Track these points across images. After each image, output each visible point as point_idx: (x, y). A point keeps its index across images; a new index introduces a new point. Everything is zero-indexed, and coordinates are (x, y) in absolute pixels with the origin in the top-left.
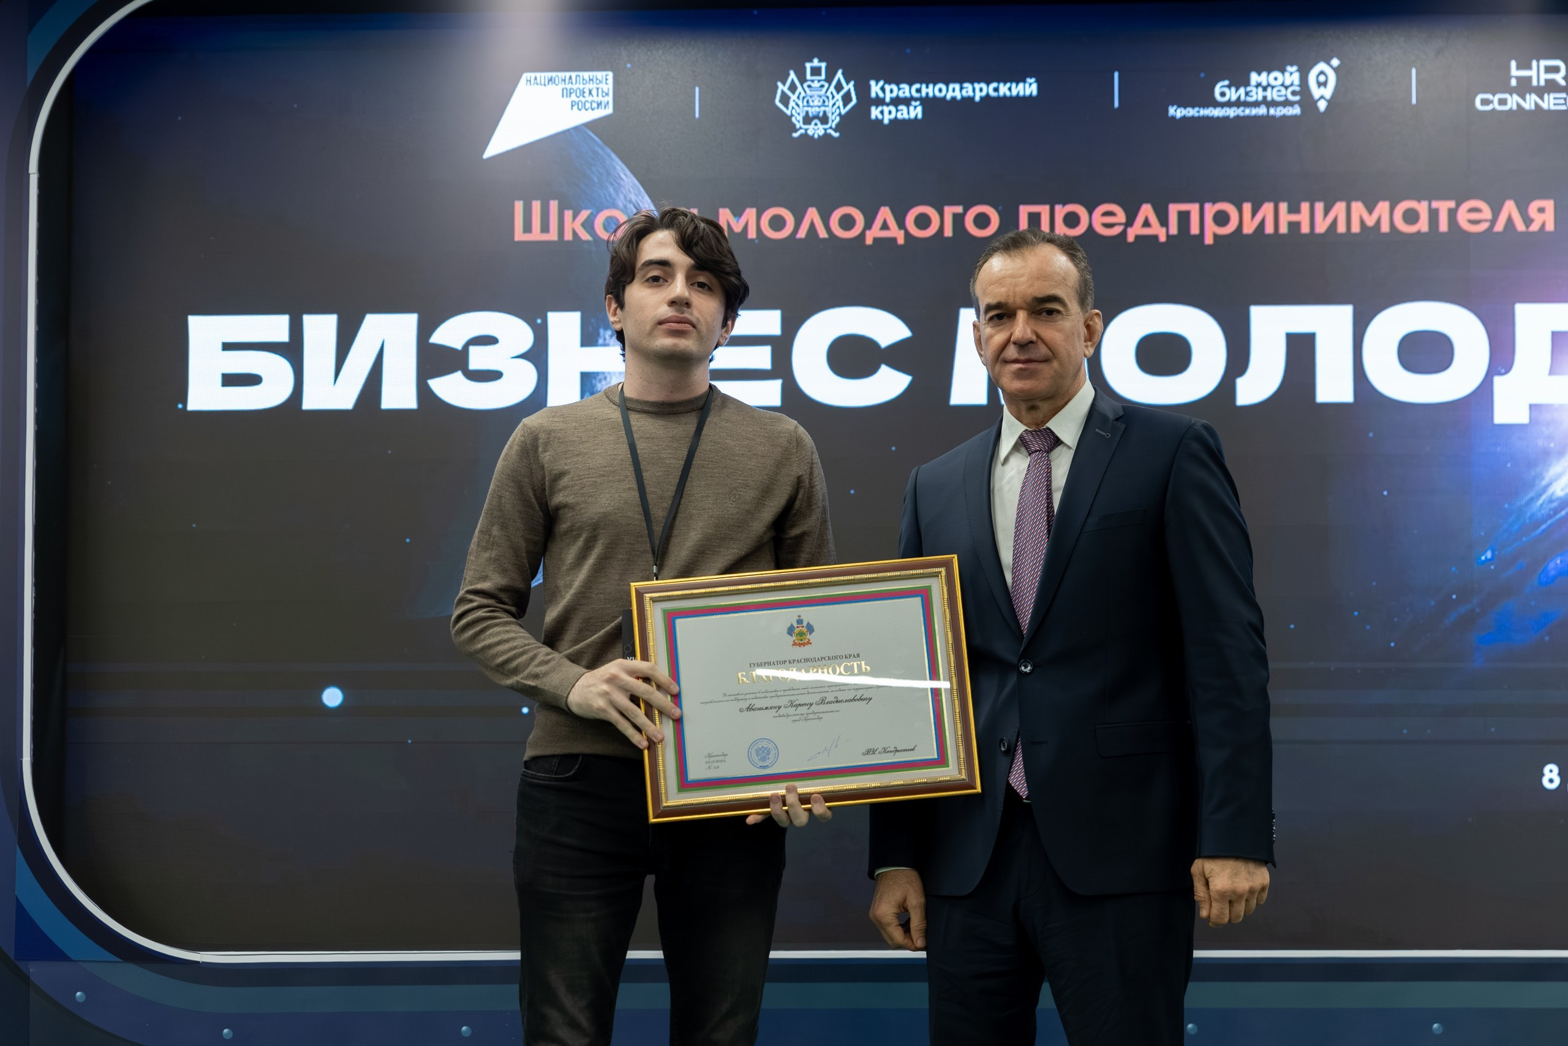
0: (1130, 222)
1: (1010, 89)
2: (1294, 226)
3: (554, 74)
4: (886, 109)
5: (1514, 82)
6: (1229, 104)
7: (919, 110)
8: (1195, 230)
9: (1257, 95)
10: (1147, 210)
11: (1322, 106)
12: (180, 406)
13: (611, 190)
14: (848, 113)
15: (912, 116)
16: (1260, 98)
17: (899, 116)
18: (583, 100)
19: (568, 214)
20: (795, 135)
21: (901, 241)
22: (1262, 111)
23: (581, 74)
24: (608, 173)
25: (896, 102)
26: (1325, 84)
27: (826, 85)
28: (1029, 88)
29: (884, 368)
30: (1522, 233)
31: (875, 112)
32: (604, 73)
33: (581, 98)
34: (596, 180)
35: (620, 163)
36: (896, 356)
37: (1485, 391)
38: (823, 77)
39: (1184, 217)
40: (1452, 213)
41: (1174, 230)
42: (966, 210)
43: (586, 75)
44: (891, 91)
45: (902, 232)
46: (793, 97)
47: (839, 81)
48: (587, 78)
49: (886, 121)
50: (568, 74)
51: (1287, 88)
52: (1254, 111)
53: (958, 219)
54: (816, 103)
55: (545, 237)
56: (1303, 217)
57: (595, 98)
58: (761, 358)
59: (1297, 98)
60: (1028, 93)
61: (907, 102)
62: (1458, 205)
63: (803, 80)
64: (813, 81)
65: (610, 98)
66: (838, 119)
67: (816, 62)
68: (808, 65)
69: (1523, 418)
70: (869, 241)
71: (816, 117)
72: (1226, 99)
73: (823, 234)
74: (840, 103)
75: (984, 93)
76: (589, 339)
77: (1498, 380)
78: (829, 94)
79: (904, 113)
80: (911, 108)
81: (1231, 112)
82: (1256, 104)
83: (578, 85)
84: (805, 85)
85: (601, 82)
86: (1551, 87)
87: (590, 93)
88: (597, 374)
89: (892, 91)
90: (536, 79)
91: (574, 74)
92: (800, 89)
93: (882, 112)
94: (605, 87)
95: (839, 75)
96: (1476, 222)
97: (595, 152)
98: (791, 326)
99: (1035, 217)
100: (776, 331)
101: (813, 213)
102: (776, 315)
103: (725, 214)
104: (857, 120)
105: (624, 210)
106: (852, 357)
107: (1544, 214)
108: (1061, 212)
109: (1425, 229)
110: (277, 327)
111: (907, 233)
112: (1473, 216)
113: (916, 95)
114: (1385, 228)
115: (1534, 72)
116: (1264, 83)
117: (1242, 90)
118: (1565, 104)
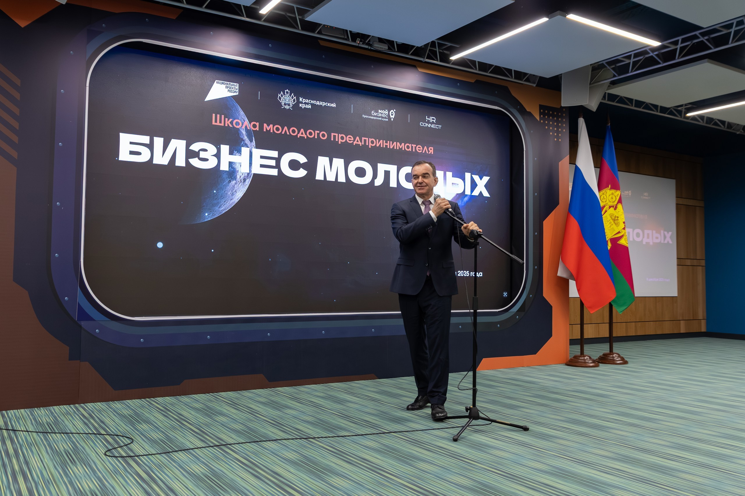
0: (354, 141)
1: (330, 105)
2: (386, 146)
3: (224, 82)
4: (303, 105)
5: (427, 121)
6: (374, 116)
8: (367, 144)
9: (380, 115)
10: (358, 138)
11: (392, 119)
12: (117, 159)
13: (238, 115)
14: (294, 104)
15: (309, 107)
17: (306, 107)
19: (227, 119)
20: (282, 108)
21: (306, 138)
22: (381, 119)
23: (231, 83)
24: (237, 110)
25: (305, 103)
26: (393, 115)
27: (290, 96)
28: (334, 105)
30: (427, 154)
31: (300, 105)
32: (236, 84)
33: (230, 89)
34: (234, 111)
35: (240, 108)
36: (304, 166)
38: (289, 94)
39: (365, 141)
40: (415, 147)
41: (363, 144)
42: (320, 132)
43: (232, 83)
46: (282, 98)
47: (293, 96)
48: (232, 84)
49: (303, 108)
50: (227, 82)
51: (386, 114)
52: (379, 119)
53: (318, 134)
54: (287, 100)
55: (220, 124)
56: (388, 144)
57: (234, 90)
58: (273, 163)
59: (387, 117)
61: (308, 104)
62: (416, 146)
63: (284, 94)
64: (287, 95)
65: (238, 91)
66: (292, 105)
68: (286, 91)
70: (299, 137)
71: (287, 104)
73: (288, 134)
74: (293, 102)
75: (324, 105)
76: (231, 153)
78: (290, 99)
81: (375, 118)
82: (379, 117)
83: (230, 86)
84: (285, 96)
85: (235, 86)
86: (433, 123)
87: (233, 88)
88: (233, 162)
89: (304, 101)
90: (219, 82)
91: (229, 83)
92: (283, 96)
94: (237, 87)
95: (293, 94)
96: (419, 150)
97: (233, 104)
98: (280, 155)
99: (335, 136)
100: (277, 156)
101: (286, 128)
102: (277, 152)
103: (265, 125)
104: (296, 106)
105: (241, 120)
106: (294, 165)
107: (431, 151)
108: (340, 136)
109: (411, 150)
110: (146, 139)
111: (307, 136)
112: (419, 149)
113: (310, 102)
114: (403, 149)
115: (430, 119)
116: (381, 113)
117: (377, 113)
118: (435, 127)
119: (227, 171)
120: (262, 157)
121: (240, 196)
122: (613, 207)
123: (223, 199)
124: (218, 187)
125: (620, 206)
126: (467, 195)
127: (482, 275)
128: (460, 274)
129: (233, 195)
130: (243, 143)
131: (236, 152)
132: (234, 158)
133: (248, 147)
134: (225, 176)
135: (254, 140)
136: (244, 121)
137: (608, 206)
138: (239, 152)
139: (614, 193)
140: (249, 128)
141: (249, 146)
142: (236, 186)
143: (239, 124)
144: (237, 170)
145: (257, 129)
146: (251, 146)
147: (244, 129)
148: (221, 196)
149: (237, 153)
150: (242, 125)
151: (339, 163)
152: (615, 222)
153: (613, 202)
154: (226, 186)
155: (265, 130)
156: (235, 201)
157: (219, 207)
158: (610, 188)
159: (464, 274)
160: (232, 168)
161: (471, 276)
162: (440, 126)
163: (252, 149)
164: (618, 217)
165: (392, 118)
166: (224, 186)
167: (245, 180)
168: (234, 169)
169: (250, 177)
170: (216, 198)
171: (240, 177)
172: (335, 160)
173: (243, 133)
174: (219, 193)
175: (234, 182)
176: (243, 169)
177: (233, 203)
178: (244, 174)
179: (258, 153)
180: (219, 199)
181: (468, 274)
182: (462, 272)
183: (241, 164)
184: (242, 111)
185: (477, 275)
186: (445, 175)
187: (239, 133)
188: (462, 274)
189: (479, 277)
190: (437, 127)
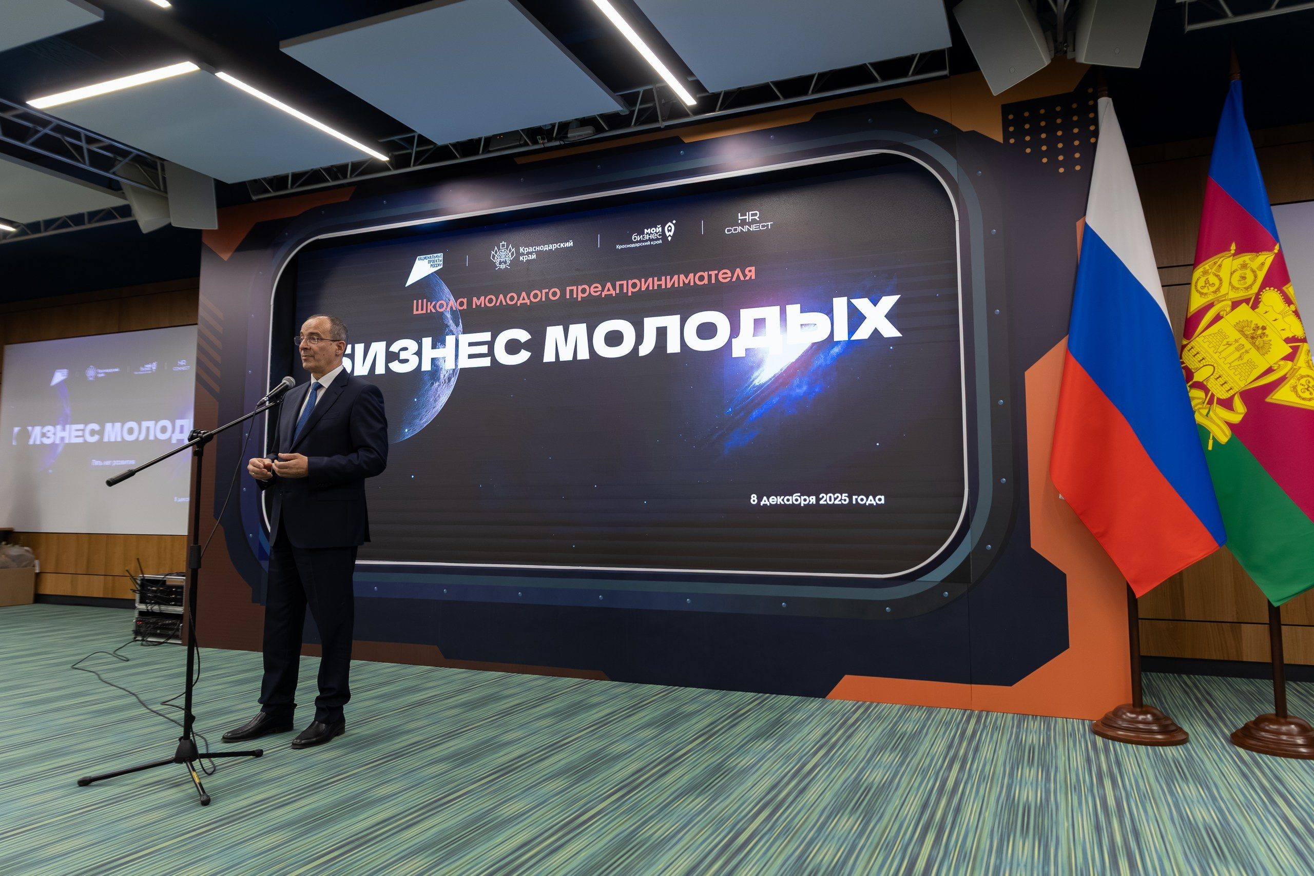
0: (603, 290)
1: (564, 245)
2: (660, 286)
3: (426, 256)
4: (525, 257)
5: (739, 222)
6: (637, 242)
7: (535, 256)
8: (625, 291)
9: (647, 237)
10: (609, 285)
11: (670, 238)
13: (442, 295)
14: (513, 259)
15: (533, 258)
17: (529, 259)
19: (429, 303)
20: (496, 269)
21: (528, 304)
22: (648, 243)
24: (441, 288)
25: (528, 254)
26: (671, 230)
27: (506, 250)
28: (570, 244)
29: (523, 351)
30: (743, 280)
31: (521, 258)
32: (441, 254)
33: (434, 263)
34: (436, 291)
35: (444, 284)
36: (526, 346)
37: (729, 344)
38: (506, 247)
39: (621, 286)
40: (717, 275)
41: (618, 292)
42: (549, 291)
43: (435, 255)
44: (526, 250)
46: (496, 256)
47: (510, 248)
49: (525, 261)
50: (430, 255)
51: (657, 233)
52: (645, 244)
53: (547, 294)
54: (503, 257)
55: (422, 312)
56: (663, 282)
57: (438, 263)
58: (485, 349)
59: (661, 237)
60: (570, 246)
61: (531, 253)
62: (719, 273)
63: (499, 249)
64: (502, 249)
65: (442, 262)
66: (510, 262)
67: (503, 243)
68: (501, 244)
69: (743, 355)
70: (519, 305)
71: (503, 262)
72: (636, 240)
73: (504, 303)
74: (510, 256)
75: (556, 247)
76: (434, 346)
77: (733, 340)
78: (507, 253)
79: (531, 257)
80: (533, 255)
81: (638, 245)
82: (646, 241)
83: (433, 259)
84: (500, 251)
85: (439, 257)
86: (754, 221)
87: (436, 261)
88: (436, 358)
90: (420, 258)
91: (432, 255)
92: (498, 253)
93: (523, 258)
94: (440, 259)
95: (509, 246)
96: (725, 278)
97: (437, 281)
98: (494, 337)
99: (571, 291)
100: (489, 339)
101: (501, 296)
102: (489, 334)
103: (475, 299)
104: (515, 262)
105: (445, 301)
106: (513, 347)
107: (751, 273)
108: (580, 288)
109: (707, 283)
111: (530, 300)
112: (724, 276)
113: (534, 250)
114: (692, 284)
115: (747, 217)
116: (649, 233)
117: (641, 236)
118: (759, 228)
119: (428, 371)
120: (471, 344)
121: (444, 400)
122: (1246, 301)
123: (424, 409)
124: (420, 394)
126: (839, 342)
127: (883, 502)
128: (826, 500)
129: (435, 401)
130: (447, 330)
132: (438, 353)
133: (453, 334)
134: (426, 378)
135: (461, 324)
136: (449, 301)
137: (1230, 303)
138: (443, 343)
139: (1248, 261)
140: (454, 309)
141: (455, 333)
142: (439, 388)
143: (443, 307)
144: (441, 367)
145: (465, 307)
146: (457, 332)
147: (450, 311)
148: (422, 405)
149: (440, 345)
150: (447, 306)
151: (578, 330)
152: (1257, 343)
154: (428, 390)
155: (474, 307)
156: (438, 409)
157: (421, 419)
158: (1232, 252)
159: (835, 499)
160: (434, 366)
161: (854, 502)
162: (769, 223)
163: (458, 336)
165: (670, 235)
166: (425, 391)
167: (449, 379)
168: (437, 367)
169: (456, 374)
170: (416, 408)
171: (444, 376)
172: (572, 328)
173: (448, 317)
174: (420, 402)
175: (437, 383)
176: (448, 365)
177: (435, 412)
178: (449, 371)
179: (465, 339)
180: (420, 410)
181: (845, 500)
182: (830, 497)
183: (446, 359)
184: (447, 288)
185: (871, 501)
186: (783, 313)
187: (444, 317)
188: (830, 500)
189: (875, 504)
190: (763, 226)
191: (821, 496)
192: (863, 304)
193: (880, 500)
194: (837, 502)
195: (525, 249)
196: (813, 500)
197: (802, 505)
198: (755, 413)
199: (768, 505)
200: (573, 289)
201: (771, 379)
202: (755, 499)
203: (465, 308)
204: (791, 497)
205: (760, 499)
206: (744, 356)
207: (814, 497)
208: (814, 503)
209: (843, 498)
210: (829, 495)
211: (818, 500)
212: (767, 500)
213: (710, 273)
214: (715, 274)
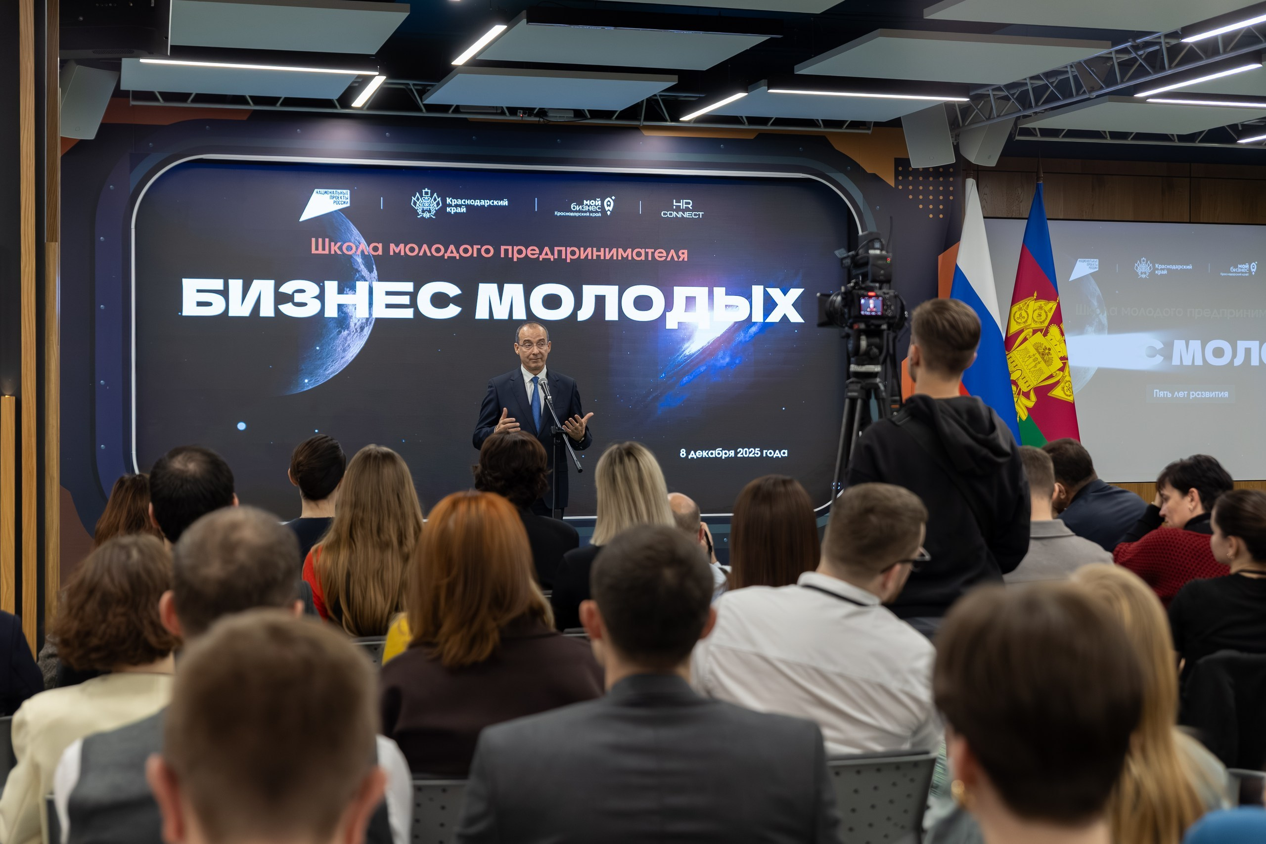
0: (541, 253)
1: (498, 203)
2: (598, 256)
3: (327, 190)
4: (452, 208)
5: (674, 207)
6: (576, 211)
7: (465, 209)
8: (563, 257)
10: (547, 249)
11: (609, 213)
12: (180, 314)
13: (349, 236)
14: (438, 209)
15: (462, 211)
16: (587, 210)
17: (457, 211)
18: (338, 200)
19: (333, 244)
20: (418, 217)
21: (458, 258)
22: (588, 214)
23: (337, 190)
24: (348, 229)
25: (456, 206)
26: (610, 206)
27: (430, 198)
29: (451, 305)
30: (676, 261)
31: (448, 210)
32: (346, 191)
34: (343, 231)
35: (352, 225)
36: (456, 300)
37: (663, 317)
38: (429, 195)
39: (560, 252)
40: (653, 253)
41: (556, 257)
42: (481, 247)
43: (339, 191)
45: (458, 254)
46: (418, 203)
47: (435, 197)
49: (452, 213)
50: (332, 190)
51: (596, 206)
52: (585, 214)
53: (479, 250)
54: (427, 205)
55: (323, 252)
56: (602, 253)
57: (343, 200)
58: (406, 300)
59: (600, 210)
60: (504, 204)
61: (460, 206)
62: (655, 251)
63: (422, 196)
65: (349, 200)
66: (435, 211)
67: (426, 190)
68: (424, 191)
70: (446, 258)
71: (427, 210)
72: (575, 209)
73: (429, 254)
74: (436, 206)
75: (488, 204)
76: (341, 291)
77: (667, 314)
78: (431, 202)
79: (459, 210)
80: (462, 208)
81: (577, 214)
82: (586, 212)
83: (336, 195)
84: (423, 198)
85: (345, 194)
86: (687, 209)
87: (341, 198)
88: (344, 305)
89: (455, 202)
90: (320, 191)
91: (334, 190)
93: (451, 209)
94: (347, 196)
95: (435, 195)
96: (661, 257)
97: (343, 221)
98: (417, 288)
99: (506, 251)
100: (412, 290)
101: (425, 247)
102: (411, 284)
103: (392, 246)
104: (441, 212)
105: (354, 243)
106: (439, 300)
107: (684, 255)
108: (516, 248)
109: (644, 259)
110: (218, 284)
111: (460, 255)
112: (660, 255)
113: (463, 204)
114: (630, 258)
115: (681, 204)
116: (589, 204)
117: (581, 206)
118: (691, 216)
119: (334, 318)
120: (388, 293)
121: (356, 351)
122: (1041, 330)
123: (330, 359)
124: (323, 342)
125: (1054, 330)
126: (755, 323)
127: (786, 455)
128: (742, 454)
129: (344, 350)
130: (358, 275)
131: (348, 289)
132: (345, 299)
133: (365, 280)
134: (332, 325)
135: (375, 270)
137: (1032, 330)
138: (353, 289)
139: (1043, 305)
140: (366, 253)
141: (368, 279)
142: (349, 338)
143: (352, 249)
144: (350, 315)
146: (370, 278)
147: (360, 255)
148: (327, 354)
149: (349, 291)
150: (357, 249)
151: (514, 291)
153: (1041, 322)
154: (334, 339)
155: (392, 253)
156: (347, 360)
157: (325, 370)
158: (1035, 297)
159: (750, 453)
160: (342, 313)
161: (764, 455)
162: (701, 213)
163: (372, 283)
164: (1049, 349)
165: (609, 210)
166: (330, 339)
167: (362, 328)
168: (345, 314)
169: (370, 323)
170: (320, 356)
171: (355, 324)
172: (507, 286)
173: (359, 261)
174: (324, 350)
175: (346, 332)
176: (360, 313)
177: (345, 362)
178: (360, 320)
179: (381, 287)
180: (324, 359)
181: (757, 454)
182: (746, 451)
183: (357, 306)
184: (356, 229)
185: (777, 454)
186: (711, 294)
187: (352, 261)
188: (746, 454)
189: (780, 457)
190: (695, 215)
191: (738, 451)
192: (775, 293)
193: (784, 453)
194: (751, 455)
195: (453, 200)
196: (732, 453)
197: (723, 458)
198: (685, 379)
199: (695, 458)
200: (508, 249)
201: (699, 350)
202: (684, 453)
203: (381, 254)
204: (714, 451)
205: (688, 453)
206: (677, 328)
207: (733, 451)
208: (733, 456)
209: (756, 452)
210: (745, 449)
211: (736, 453)
212: (694, 454)
213: (647, 250)
214: (652, 252)
